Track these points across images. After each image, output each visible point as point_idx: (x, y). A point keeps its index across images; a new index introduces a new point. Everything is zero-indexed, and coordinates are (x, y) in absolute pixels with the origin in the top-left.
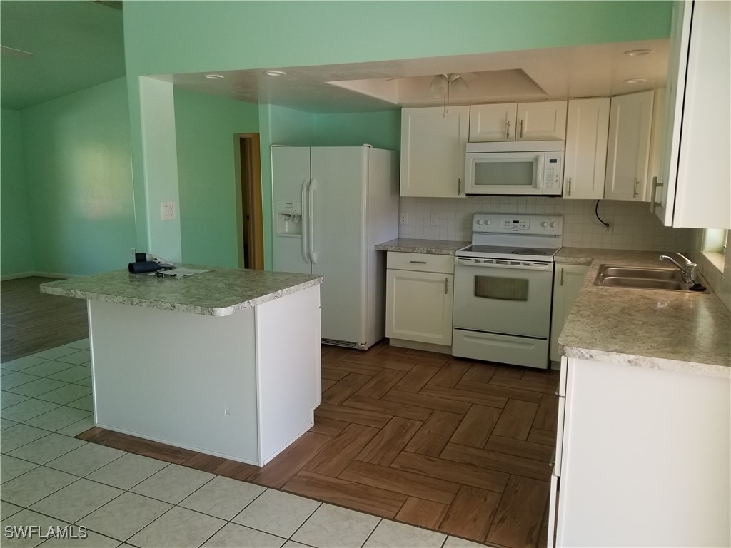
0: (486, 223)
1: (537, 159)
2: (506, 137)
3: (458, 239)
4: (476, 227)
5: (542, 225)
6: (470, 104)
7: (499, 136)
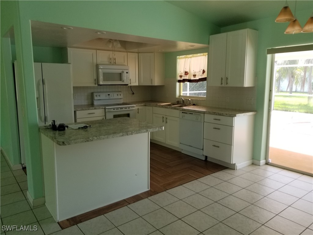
0: (99, 96)
1: (123, 72)
2: (110, 64)
3: (86, 104)
4: (96, 98)
5: (118, 95)
6: (96, 49)
7: (107, 63)
